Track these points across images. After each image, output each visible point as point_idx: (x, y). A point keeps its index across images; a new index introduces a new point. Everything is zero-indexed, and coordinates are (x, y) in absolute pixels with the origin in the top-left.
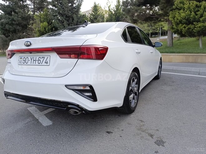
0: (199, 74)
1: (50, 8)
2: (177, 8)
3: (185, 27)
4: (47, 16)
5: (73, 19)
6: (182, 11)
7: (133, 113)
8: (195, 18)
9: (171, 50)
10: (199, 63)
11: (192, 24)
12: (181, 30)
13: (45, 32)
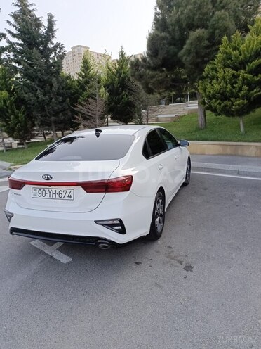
0: (238, 174)
1: (4, 58)
2: (207, 76)
3: (220, 104)
4: (5, 79)
5: (51, 85)
6: (214, 81)
7: (161, 239)
8: (232, 93)
9: (203, 135)
10: (240, 156)
11: (229, 100)
12: (216, 107)
13: (5, 107)
